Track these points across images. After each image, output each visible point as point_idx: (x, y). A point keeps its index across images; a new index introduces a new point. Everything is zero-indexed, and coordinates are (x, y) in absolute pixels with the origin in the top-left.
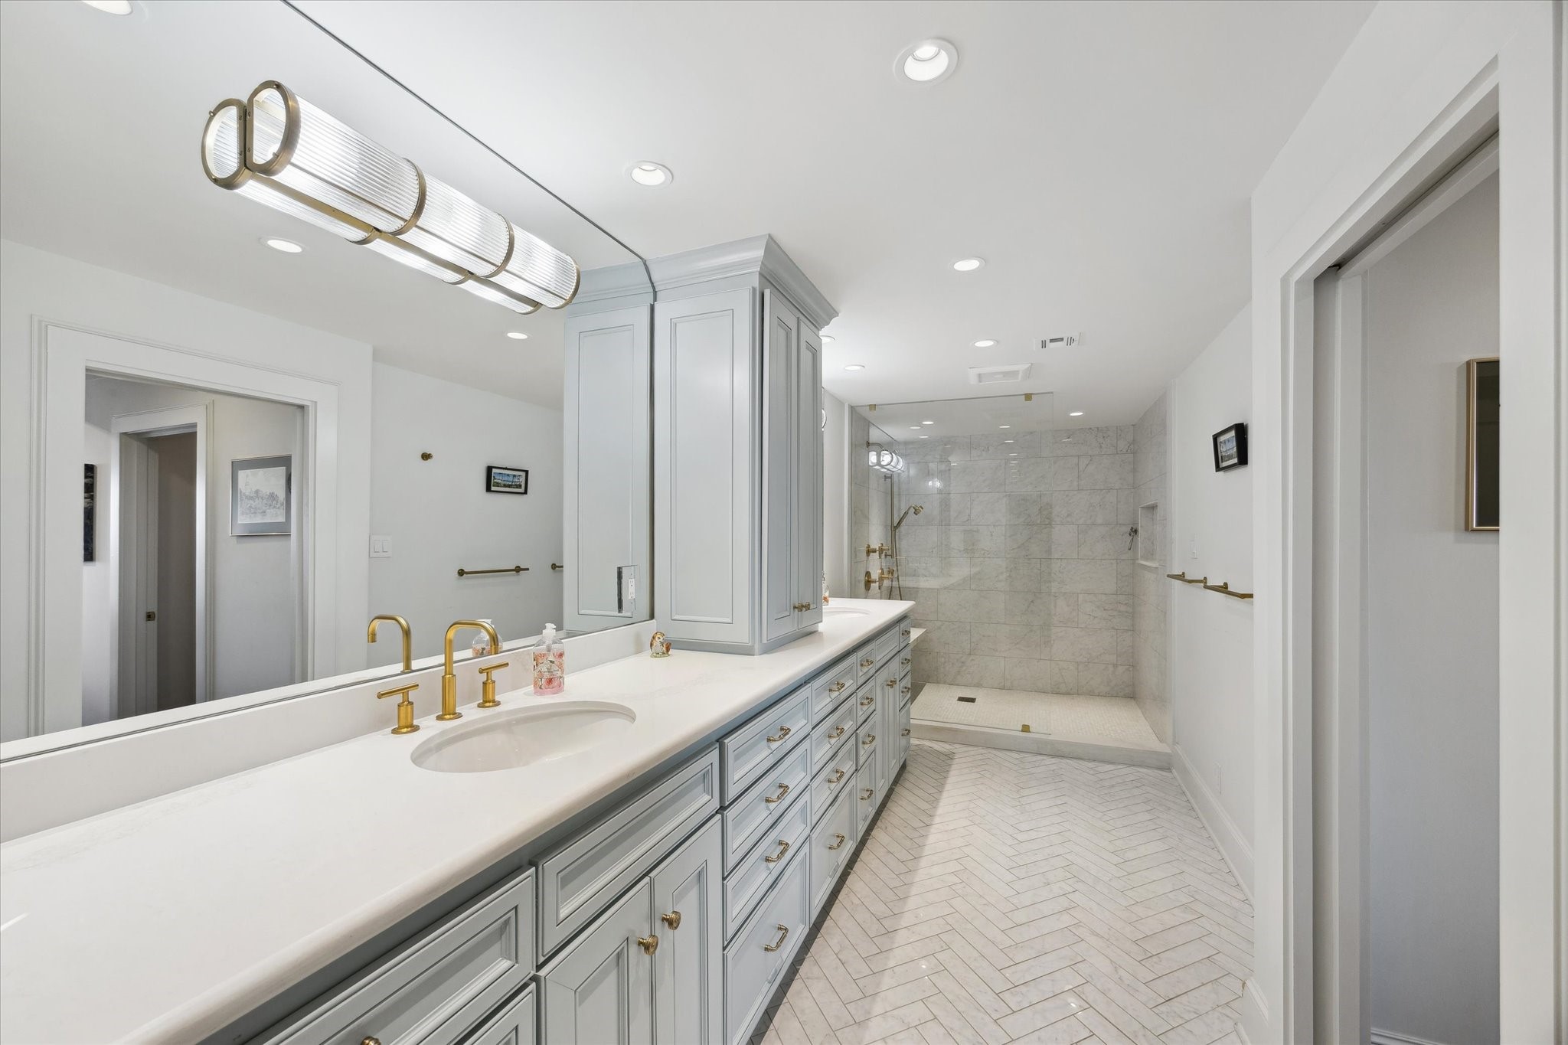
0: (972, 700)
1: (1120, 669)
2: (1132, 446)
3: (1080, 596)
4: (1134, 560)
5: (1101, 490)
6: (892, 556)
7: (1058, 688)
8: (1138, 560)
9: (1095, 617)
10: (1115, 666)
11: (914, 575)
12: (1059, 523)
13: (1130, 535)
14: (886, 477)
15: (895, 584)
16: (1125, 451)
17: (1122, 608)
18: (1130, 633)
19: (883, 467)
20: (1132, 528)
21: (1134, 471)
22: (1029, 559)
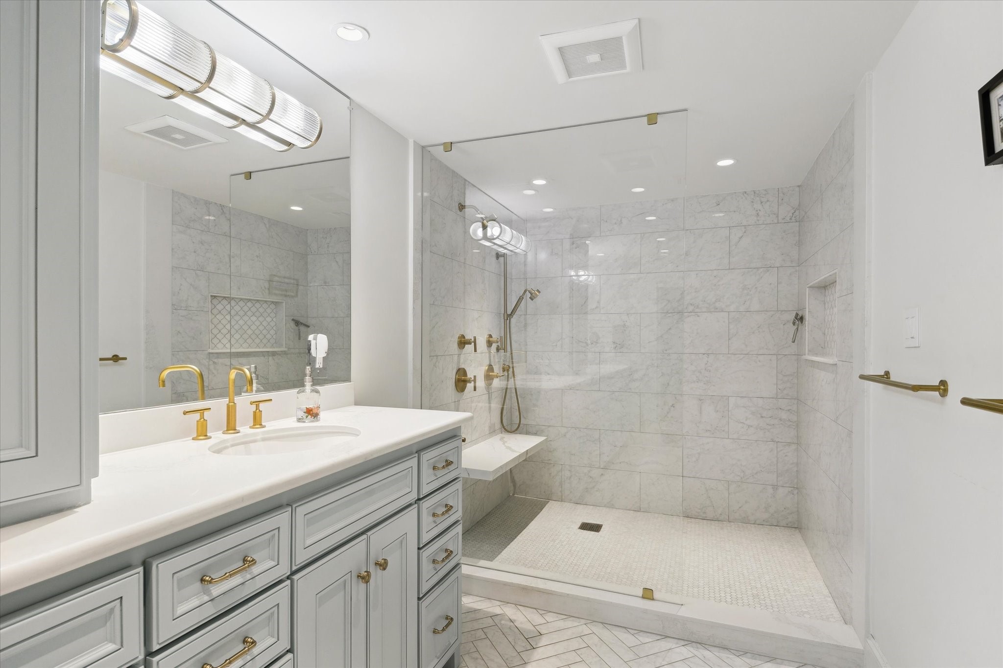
0: (596, 528)
1: (781, 492)
2: (797, 213)
3: (732, 400)
4: (799, 355)
5: (758, 268)
6: (505, 350)
7: (705, 513)
8: (805, 355)
9: (749, 426)
10: (775, 487)
11: (536, 373)
12: (704, 310)
13: (794, 324)
14: (498, 256)
15: (511, 384)
16: (788, 219)
17: (784, 415)
18: (794, 447)
19: (490, 240)
20: (797, 314)
21: (800, 244)
22: (669, 355)
